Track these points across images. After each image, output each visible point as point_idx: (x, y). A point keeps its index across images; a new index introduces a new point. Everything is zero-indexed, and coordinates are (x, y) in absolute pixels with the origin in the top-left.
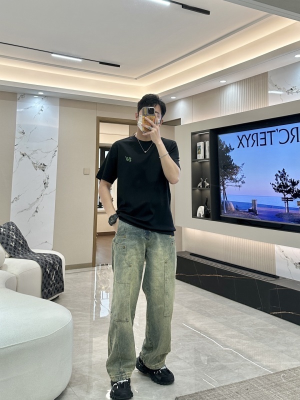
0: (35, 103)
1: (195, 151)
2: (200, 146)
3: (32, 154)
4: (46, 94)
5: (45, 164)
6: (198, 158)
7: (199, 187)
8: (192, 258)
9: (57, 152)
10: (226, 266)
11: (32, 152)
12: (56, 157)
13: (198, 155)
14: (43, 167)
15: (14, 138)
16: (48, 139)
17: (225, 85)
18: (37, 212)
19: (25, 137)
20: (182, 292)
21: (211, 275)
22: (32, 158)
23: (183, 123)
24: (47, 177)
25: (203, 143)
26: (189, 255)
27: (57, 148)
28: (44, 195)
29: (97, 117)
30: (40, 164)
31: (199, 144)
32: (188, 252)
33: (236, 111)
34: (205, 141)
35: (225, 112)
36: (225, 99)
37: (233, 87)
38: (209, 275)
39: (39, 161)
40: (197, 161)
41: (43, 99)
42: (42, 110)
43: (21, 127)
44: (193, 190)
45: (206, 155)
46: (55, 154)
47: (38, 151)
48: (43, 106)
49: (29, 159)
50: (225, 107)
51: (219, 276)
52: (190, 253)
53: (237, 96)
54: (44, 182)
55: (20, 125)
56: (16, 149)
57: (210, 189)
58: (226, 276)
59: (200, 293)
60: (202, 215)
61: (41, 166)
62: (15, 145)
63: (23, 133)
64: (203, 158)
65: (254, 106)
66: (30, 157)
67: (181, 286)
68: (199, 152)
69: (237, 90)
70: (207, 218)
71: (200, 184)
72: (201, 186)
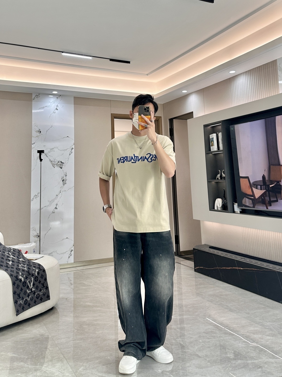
0: (49, 102)
1: (208, 143)
2: (213, 138)
3: (49, 152)
4: (60, 93)
5: (63, 162)
6: (212, 150)
7: (218, 179)
8: (212, 251)
9: (73, 150)
10: (246, 259)
11: (49, 150)
12: (73, 155)
13: (211, 147)
14: (61, 165)
15: (31, 136)
16: (64, 137)
17: (235, 75)
18: (57, 209)
19: (42, 135)
20: (203, 286)
21: (231, 268)
22: (50, 156)
23: (195, 116)
24: (65, 174)
25: (215, 134)
26: (208, 248)
27: (74, 145)
28: (62, 192)
29: (111, 114)
30: (57, 161)
31: (211, 136)
32: (208, 245)
33: (246, 101)
34: (218, 133)
35: (236, 103)
36: (236, 90)
37: (243, 76)
38: (229, 268)
39: (56, 159)
40: (211, 153)
41: (57, 98)
42: (57, 109)
43: (37, 126)
44: (209, 182)
45: (220, 147)
46: (72, 152)
47: (55, 149)
48: (58, 105)
49: (46, 157)
50: (236, 97)
51: (240, 268)
52: (210, 246)
53: (247, 86)
54: (62, 178)
55: (36, 124)
56: (33, 148)
57: (226, 181)
58: (247, 268)
59: (221, 286)
60: (220, 208)
61: (59, 163)
62: (33, 144)
63: (39, 132)
64: (217, 150)
65: (264, 95)
66: (47, 155)
67: (202, 279)
68: (212, 144)
69: (246, 79)
70: (224, 211)
71: (219, 176)
72: (219, 178)
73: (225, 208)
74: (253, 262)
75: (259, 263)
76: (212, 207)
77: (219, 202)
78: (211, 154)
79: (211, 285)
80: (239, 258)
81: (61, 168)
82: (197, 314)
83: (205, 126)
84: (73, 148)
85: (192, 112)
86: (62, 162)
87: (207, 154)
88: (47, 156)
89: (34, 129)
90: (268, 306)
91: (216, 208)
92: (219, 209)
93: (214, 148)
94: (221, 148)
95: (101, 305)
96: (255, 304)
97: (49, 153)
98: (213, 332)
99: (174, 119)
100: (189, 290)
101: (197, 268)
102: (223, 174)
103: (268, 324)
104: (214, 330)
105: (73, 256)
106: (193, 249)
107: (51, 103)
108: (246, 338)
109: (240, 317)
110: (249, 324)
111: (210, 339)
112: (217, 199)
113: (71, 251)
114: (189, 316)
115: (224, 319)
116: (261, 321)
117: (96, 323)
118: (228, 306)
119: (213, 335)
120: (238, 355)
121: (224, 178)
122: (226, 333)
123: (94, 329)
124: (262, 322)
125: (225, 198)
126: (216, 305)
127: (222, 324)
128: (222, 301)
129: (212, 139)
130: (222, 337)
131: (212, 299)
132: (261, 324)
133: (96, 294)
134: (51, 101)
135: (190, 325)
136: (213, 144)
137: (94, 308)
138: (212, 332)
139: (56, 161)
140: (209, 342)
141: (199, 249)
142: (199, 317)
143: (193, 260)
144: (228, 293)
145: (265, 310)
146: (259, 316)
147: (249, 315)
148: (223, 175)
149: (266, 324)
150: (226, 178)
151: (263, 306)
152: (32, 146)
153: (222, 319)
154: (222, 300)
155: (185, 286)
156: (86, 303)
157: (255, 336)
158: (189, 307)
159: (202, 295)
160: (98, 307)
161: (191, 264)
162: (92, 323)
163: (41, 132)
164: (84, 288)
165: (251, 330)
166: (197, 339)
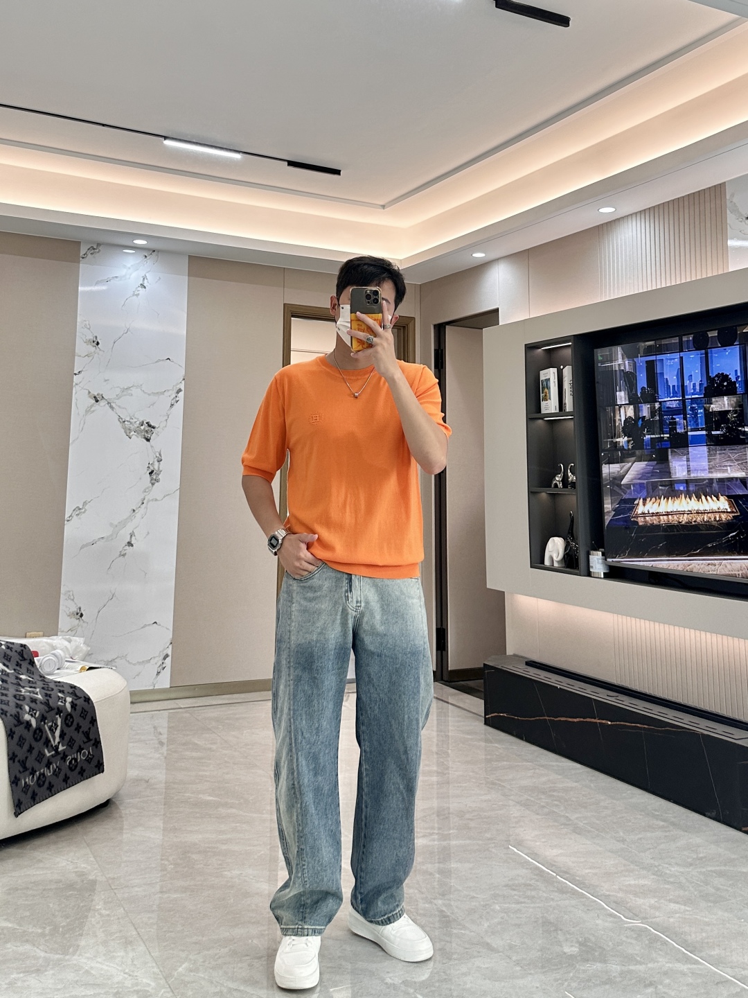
0: (125, 266)
1: (535, 392)
2: (548, 381)
3: (118, 397)
4: (153, 245)
5: (153, 424)
6: (544, 411)
7: (556, 486)
8: (533, 673)
9: (181, 394)
10: (620, 697)
11: (118, 391)
12: (180, 406)
13: (543, 404)
14: (148, 431)
15: (72, 354)
16: (159, 360)
17: (614, 219)
18: (132, 545)
19: (101, 353)
20: (505, 763)
21: (582, 719)
22: (119, 407)
23: (503, 320)
24: (158, 455)
25: (555, 370)
26: (523, 666)
27: (183, 382)
28: (148, 501)
29: (284, 304)
30: (138, 423)
31: (544, 375)
32: (522, 657)
33: (640, 286)
34: (562, 367)
35: (614, 290)
36: (613, 256)
37: (634, 223)
38: (575, 720)
39: (135, 416)
40: (542, 419)
41: (146, 257)
42: (143, 286)
43: (89, 329)
44: (531, 493)
45: (565, 404)
46: (177, 399)
47: (134, 391)
48: (147, 275)
49: (110, 410)
50: (614, 277)
51: (604, 722)
52: (526, 660)
53: (644, 248)
54: (149, 467)
55: (87, 322)
56: (77, 384)
57: (577, 493)
58: (622, 723)
59: (553, 766)
60: (558, 562)
61: (142, 428)
62: (76, 374)
63: (95, 344)
64: (558, 411)
65: (688, 273)
66: (113, 405)
67: (503, 746)
68: (546, 395)
69: (643, 231)
70: (568, 570)
71: (558, 478)
72: (560, 485)
73: (572, 563)
74: (640, 707)
75: (655, 711)
76: (538, 560)
77: (556, 547)
78: (540, 421)
79: (527, 761)
80: (602, 695)
81: (148, 440)
82: (488, 835)
83: (530, 348)
84: (180, 390)
85: (497, 310)
86: (149, 425)
87: (530, 419)
88: (111, 407)
89: (82, 335)
90: (673, 824)
91: (547, 562)
92: (556, 565)
93: (550, 406)
94: (569, 406)
95: (237, 802)
96: (639, 817)
97: (118, 399)
98: (530, 885)
99: (447, 327)
100: (471, 774)
101: (493, 715)
102: (570, 474)
103: (674, 869)
104: (533, 881)
105: (168, 670)
106: (482, 666)
107: (129, 268)
108: (614, 905)
109: (600, 849)
110: (623, 868)
111: (521, 903)
112: (551, 539)
113: (165, 659)
114: (468, 842)
115: (560, 851)
116: (657, 864)
117: (224, 847)
118: (570, 820)
119: (529, 893)
120: (591, 950)
121: (573, 484)
122: (563, 890)
123: (221, 865)
124: (659, 865)
125: (572, 536)
126: (538, 814)
127: (553, 865)
128: (557, 805)
129: (545, 383)
130: (553, 899)
131: (528, 799)
132: (656, 869)
133: (227, 774)
134: (129, 265)
135: (471, 865)
136: (548, 395)
137: (219, 809)
138: (526, 885)
139: (136, 420)
140: (519, 910)
141: (499, 667)
142: (493, 845)
143: (483, 695)
144: (569, 785)
145: (667, 834)
146: (650, 849)
147: (624, 844)
148: (571, 477)
149: (668, 872)
150: (578, 486)
151: (662, 823)
152: (74, 380)
153: (555, 852)
154: (556, 802)
155: (459, 762)
156: (201, 796)
157: (640, 901)
158: (467, 816)
159: (504, 787)
160: (231, 807)
161: (478, 704)
162: (214, 848)
163: (98, 344)
164: (194, 754)
165: (630, 885)
166: (487, 903)
